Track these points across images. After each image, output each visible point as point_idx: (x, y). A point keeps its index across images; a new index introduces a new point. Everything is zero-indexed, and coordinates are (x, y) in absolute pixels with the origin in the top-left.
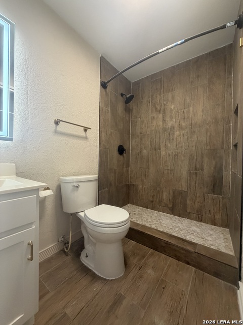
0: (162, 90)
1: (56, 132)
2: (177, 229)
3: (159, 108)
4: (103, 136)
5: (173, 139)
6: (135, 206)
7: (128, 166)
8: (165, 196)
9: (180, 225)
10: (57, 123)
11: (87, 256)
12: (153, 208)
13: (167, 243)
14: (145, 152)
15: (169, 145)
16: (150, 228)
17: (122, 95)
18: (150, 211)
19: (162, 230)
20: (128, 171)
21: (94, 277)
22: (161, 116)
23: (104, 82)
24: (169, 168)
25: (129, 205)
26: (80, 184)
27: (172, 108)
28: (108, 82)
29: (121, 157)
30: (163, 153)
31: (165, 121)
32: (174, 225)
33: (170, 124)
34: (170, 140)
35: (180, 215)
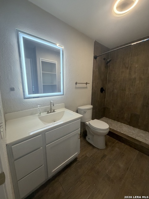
0: (131, 54)
1: (76, 88)
2: (131, 133)
3: (127, 66)
4: (94, 85)
5: (134, 85)
6: (107, 119)
7: (105, 98)
8: (126, 115)
9: (133, 131)
10: (76, 84)
11: (89, 139)
12: (118, 121)
13: (126, 139)
14: (116, 91)
15: (131, 89)
16: (117, 131)
17: (104, 59)
18: (116, 122)
19: (123, 133)
20: (105, 101)
21: (94, 147)
22: (128, 71)
23: (96, 56)
24: (130, 101)
25: (104, 117)
26: (86, 111)
27: (136, 66)
28: (98, 56)
29: (102, 94)
30: (127, 93)
31: (130, 74)
32: (130, 131)
33: (133, 76)
34: (132, 85)
35: (134, 126)
